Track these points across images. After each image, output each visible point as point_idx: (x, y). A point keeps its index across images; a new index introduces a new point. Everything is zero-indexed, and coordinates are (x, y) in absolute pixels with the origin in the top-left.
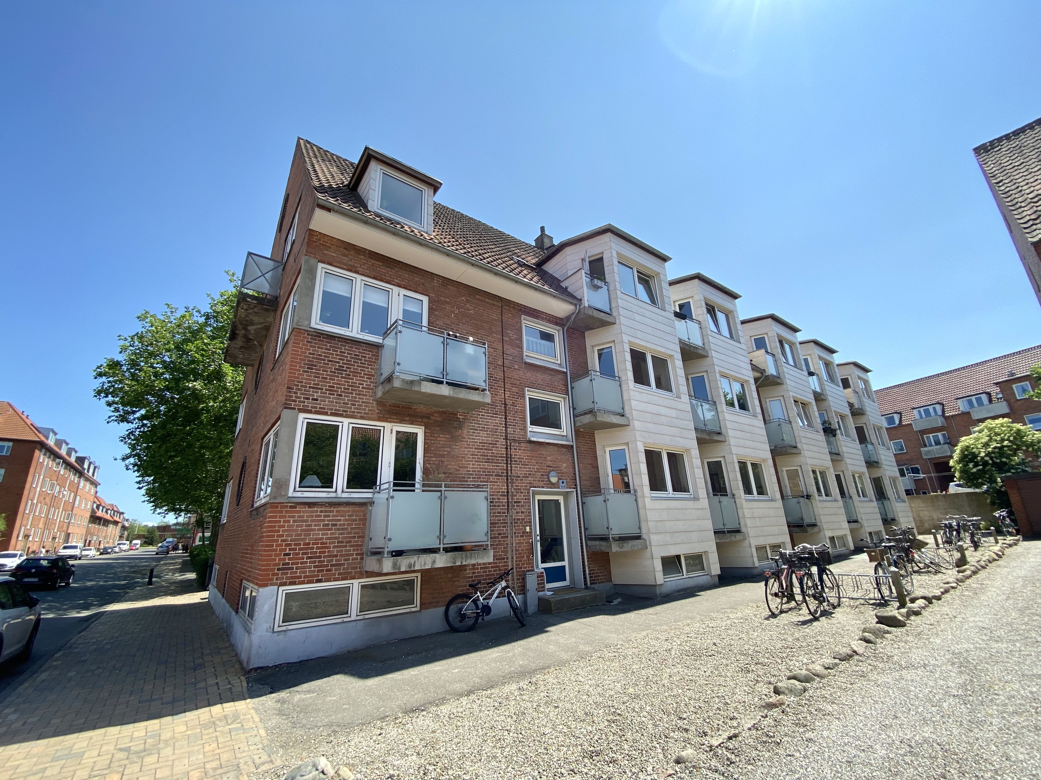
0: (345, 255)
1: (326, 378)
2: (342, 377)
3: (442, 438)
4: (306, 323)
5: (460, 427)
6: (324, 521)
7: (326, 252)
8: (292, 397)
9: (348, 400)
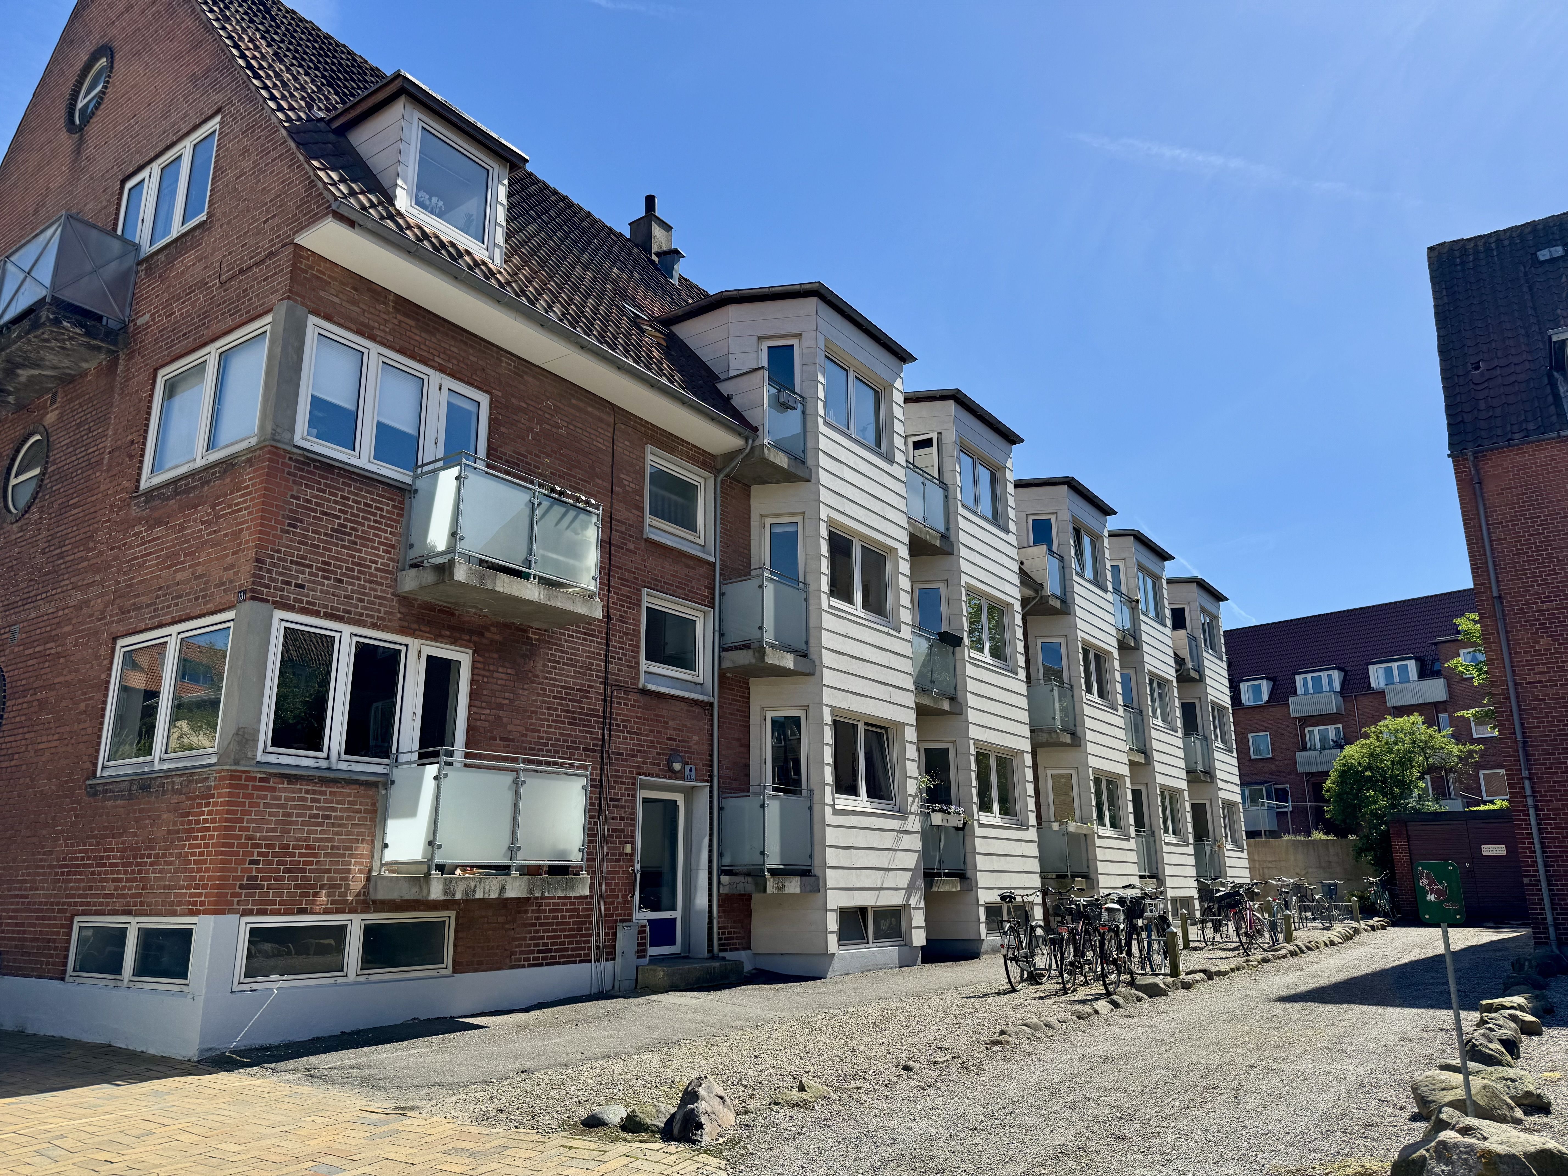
0: (353, 303)
1: (318, 547)
2: (343, 547)
4: (287, 435)
5: (532, 655)
6: (311, 808)
7: (322, 293)
8: (262, 577)
9: (353, 591)
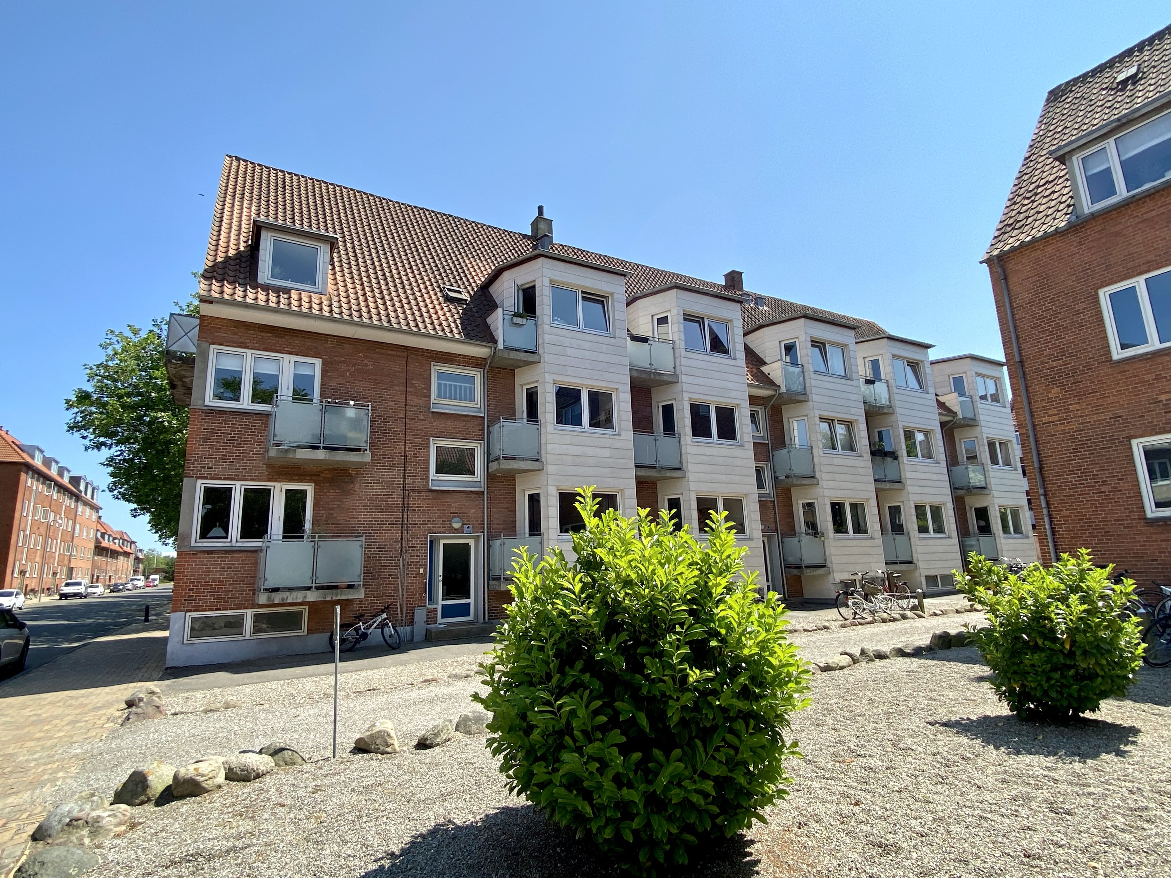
0: (235, 334)
1: (220, 449)
2: (234, 446)
3: (332, 493)
4: (200, 402)
5: (352, 482)
6: (220, 564)
7: (216, 334)
8: (190, 467)
9: (240, 466)
